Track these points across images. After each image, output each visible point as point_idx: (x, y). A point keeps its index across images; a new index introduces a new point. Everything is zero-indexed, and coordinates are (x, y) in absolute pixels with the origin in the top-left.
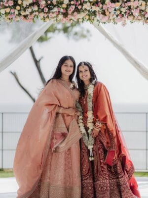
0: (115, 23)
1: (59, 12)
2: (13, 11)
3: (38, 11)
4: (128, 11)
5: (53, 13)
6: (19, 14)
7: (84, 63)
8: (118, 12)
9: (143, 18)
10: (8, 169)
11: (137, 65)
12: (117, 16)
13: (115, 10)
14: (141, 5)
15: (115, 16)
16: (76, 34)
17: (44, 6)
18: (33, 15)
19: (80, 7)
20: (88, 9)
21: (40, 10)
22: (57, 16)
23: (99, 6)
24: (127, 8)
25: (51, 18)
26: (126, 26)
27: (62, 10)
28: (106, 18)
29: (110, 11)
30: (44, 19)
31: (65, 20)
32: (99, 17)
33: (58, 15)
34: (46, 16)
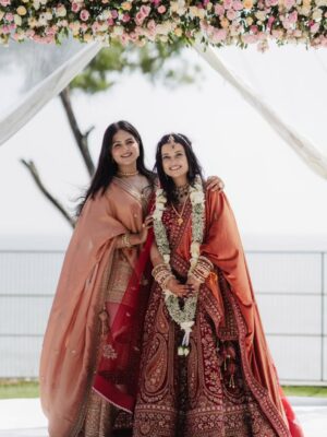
0: (242, 45)
1: (115, 20)
2: (9, 17)
3: (66, 18)
4: (272, 19)
5: (101, 22)
6: (25, 26)
7: (174, 136)
8: (249, 21)
9: (306, 34)
10: (8, 379)
11: (294, 140)
12: (247, 29)
13: (243, 16)
14: (302, 4)
15: (243, 30)
16: (171, 74)
17: (79, 6)
18: (55, 28)
19: (161, 9)
20: (181, 12)
21: (71, 16)
22: (110, 31)
23: (205, 8)
24: (269, 11)
25: (97, 33)
26: (267, 51)
27: (121, 16)
28: (222, 34)
29: (230, 17)
30: (81, 35)
31: (127, 38)
32: (206, 31)
33: (112, 26)
34: (85, 28)
